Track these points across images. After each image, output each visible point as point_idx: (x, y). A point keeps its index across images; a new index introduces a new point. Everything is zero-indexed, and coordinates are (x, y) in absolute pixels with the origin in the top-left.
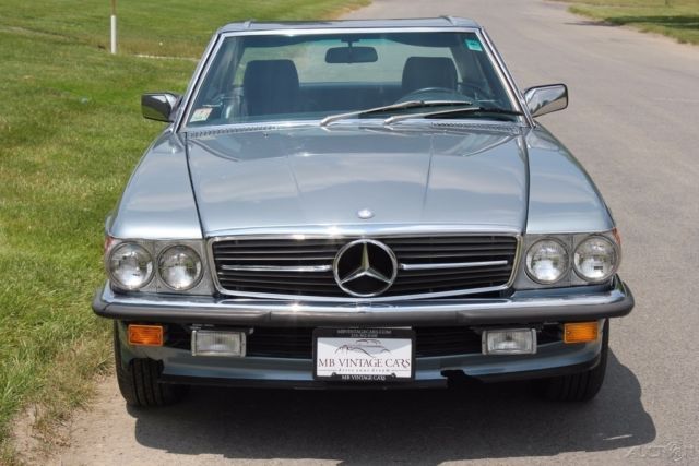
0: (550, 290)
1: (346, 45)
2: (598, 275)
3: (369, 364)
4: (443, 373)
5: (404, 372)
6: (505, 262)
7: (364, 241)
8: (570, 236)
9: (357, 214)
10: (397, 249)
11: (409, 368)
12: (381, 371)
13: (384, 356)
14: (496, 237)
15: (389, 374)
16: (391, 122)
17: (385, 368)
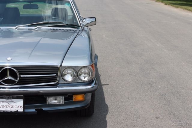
0: (70, 84)
1: (29, 3)
2: (86, 79)
3: (9, 107)
4: (36, 110)
5: (21, 110)
6: (55, 75)
7: (8, 68)
8: (77, 67)
9: (6, 59)
10: (19, 70)
11: (22, 108)
12: (13, 109)
13: (14, 104)
14: (52, 67)
15: (16, 110)
16: (37, 28)
17: (14, 108)
